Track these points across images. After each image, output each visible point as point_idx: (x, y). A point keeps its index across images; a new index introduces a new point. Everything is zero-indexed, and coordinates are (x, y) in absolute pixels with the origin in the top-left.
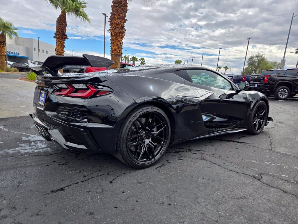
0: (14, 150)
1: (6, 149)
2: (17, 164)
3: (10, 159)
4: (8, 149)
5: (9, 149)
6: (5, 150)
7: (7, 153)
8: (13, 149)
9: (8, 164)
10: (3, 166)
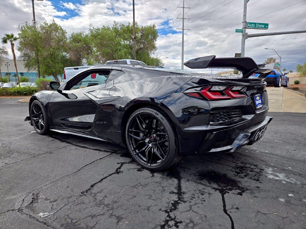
0: (277, 176)
1: (284, 182)
2: (287, 161)
3: (289, 167)
4: (282, 181)
5: (280, 181)
6: (286, 181)
7: (286, 176)
8: (277, 178)
9: (295, 164)
10: (300, 164)
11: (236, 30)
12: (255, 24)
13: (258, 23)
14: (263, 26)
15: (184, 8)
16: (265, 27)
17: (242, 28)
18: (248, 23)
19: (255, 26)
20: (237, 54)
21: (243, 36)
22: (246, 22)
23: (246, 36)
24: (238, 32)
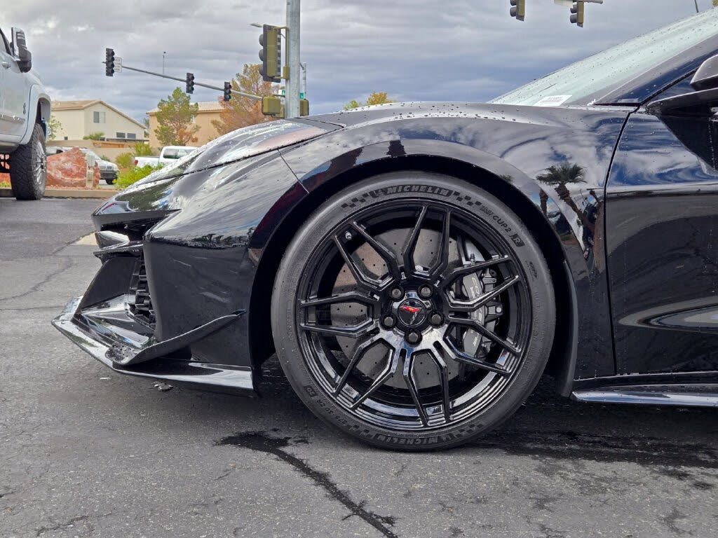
20: (270, 27)
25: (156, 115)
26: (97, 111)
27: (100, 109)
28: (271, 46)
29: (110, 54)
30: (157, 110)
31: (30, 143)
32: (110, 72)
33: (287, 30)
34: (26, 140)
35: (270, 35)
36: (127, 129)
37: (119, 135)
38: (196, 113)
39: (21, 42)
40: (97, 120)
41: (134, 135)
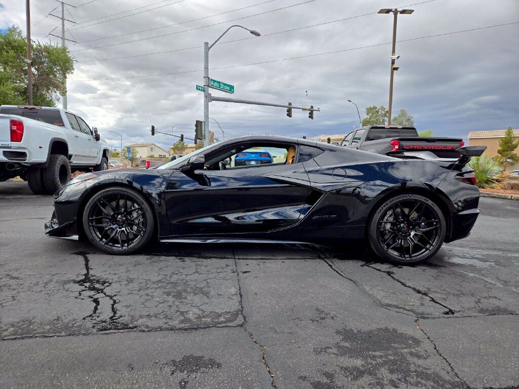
11: (197, 86)
12: (219, 83)
13: (222, 83)
14: (228, 88)
15: (63, 19)
16: (230, 90)
17: (204, 86)
18: (211, 80)
19: (220, 86)
20: (199, 121)
21: (206, 97)
22: (209, 78)
23: (209, 98)
24: (199, 90)
25: (172, 148)
26: (152, 147)
27: (153, 146)
28: (199, 128)
29: (153, 128)
30: (173, 147)
31: (100, 164)
32: (153, 134)
33: (204, 122)
34: (99, 163)
35: (199, 124)
36: (163, 154)
37: (160, 155)
38: (187, 148)
39: (96, 131)
40: (152, 150)
41: (165, 156)
